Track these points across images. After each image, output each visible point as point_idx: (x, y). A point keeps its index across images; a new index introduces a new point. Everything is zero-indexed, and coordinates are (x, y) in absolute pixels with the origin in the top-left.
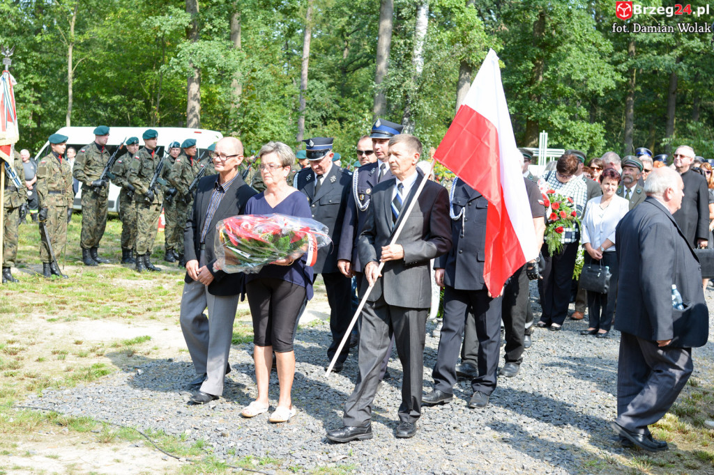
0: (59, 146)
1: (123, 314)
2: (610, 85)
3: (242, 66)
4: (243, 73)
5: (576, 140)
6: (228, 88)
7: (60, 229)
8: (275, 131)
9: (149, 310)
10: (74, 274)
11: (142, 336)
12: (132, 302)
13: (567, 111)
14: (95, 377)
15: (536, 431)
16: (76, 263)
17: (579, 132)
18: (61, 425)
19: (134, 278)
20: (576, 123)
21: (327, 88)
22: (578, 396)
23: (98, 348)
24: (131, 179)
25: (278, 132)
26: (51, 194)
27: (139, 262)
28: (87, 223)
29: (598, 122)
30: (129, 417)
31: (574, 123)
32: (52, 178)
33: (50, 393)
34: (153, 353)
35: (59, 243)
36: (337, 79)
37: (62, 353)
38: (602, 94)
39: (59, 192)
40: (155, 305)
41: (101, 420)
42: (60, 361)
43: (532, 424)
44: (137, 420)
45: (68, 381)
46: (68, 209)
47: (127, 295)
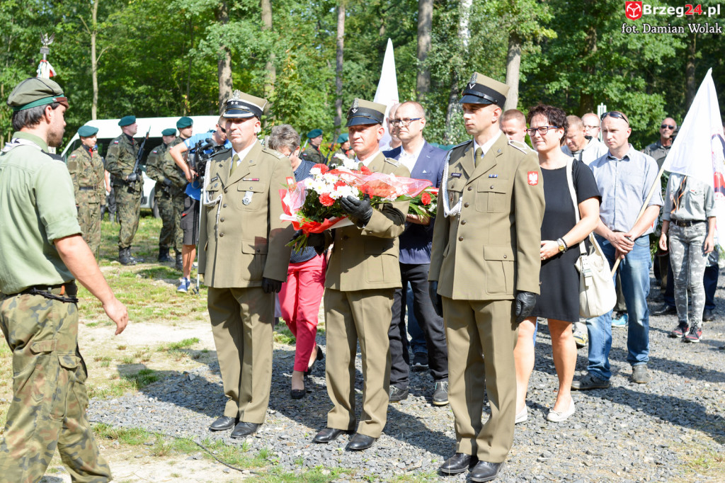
0: (89, 139)
1: (167, 316)
2: (669, 52)
3: (275, 47)
4: (277, 55)
5: (634, 114)
6: (261, 71)
7: (93, 227)
8: (313, 116)
9: (194, 310)
10: (111, 275)
11: (190, 338)
12: (175, 302)
13: (623, 82)
14: (143, 385)
15: (631, 428)
16: (112, 263)
17: (637, 104)
18: (110, 438)
19: (174, 277)
20: (634, 95)
21: (364, 70)
22: (672, 388)
23: (143, 353)
24: (166, 172)
25: (316, 116)
26: (82, 191)
27: (180, 260)
28: (125, 221)
29: (657, 93)
30: (183, 427)
31: (631, 95)
32: (84, 173)
33: (96, 403)
34: (203, 357)
35: (94, 242)
36: (374, 59)
37: (105, 359)
38: (660, 63)
39: (90, 188)
40: (200, 305)
41: (154, 432)
42: (104, 369)
43: (626, 420)
44: (193, 430)
45: (114, 390)
46: (101, 206)
47: (168, 296)
